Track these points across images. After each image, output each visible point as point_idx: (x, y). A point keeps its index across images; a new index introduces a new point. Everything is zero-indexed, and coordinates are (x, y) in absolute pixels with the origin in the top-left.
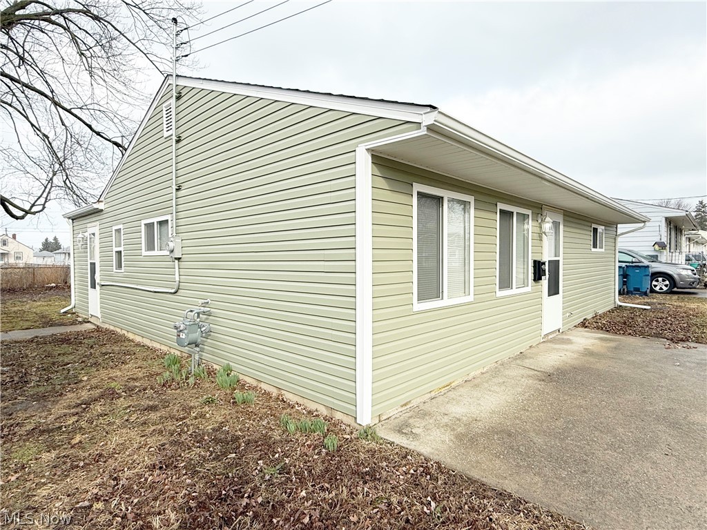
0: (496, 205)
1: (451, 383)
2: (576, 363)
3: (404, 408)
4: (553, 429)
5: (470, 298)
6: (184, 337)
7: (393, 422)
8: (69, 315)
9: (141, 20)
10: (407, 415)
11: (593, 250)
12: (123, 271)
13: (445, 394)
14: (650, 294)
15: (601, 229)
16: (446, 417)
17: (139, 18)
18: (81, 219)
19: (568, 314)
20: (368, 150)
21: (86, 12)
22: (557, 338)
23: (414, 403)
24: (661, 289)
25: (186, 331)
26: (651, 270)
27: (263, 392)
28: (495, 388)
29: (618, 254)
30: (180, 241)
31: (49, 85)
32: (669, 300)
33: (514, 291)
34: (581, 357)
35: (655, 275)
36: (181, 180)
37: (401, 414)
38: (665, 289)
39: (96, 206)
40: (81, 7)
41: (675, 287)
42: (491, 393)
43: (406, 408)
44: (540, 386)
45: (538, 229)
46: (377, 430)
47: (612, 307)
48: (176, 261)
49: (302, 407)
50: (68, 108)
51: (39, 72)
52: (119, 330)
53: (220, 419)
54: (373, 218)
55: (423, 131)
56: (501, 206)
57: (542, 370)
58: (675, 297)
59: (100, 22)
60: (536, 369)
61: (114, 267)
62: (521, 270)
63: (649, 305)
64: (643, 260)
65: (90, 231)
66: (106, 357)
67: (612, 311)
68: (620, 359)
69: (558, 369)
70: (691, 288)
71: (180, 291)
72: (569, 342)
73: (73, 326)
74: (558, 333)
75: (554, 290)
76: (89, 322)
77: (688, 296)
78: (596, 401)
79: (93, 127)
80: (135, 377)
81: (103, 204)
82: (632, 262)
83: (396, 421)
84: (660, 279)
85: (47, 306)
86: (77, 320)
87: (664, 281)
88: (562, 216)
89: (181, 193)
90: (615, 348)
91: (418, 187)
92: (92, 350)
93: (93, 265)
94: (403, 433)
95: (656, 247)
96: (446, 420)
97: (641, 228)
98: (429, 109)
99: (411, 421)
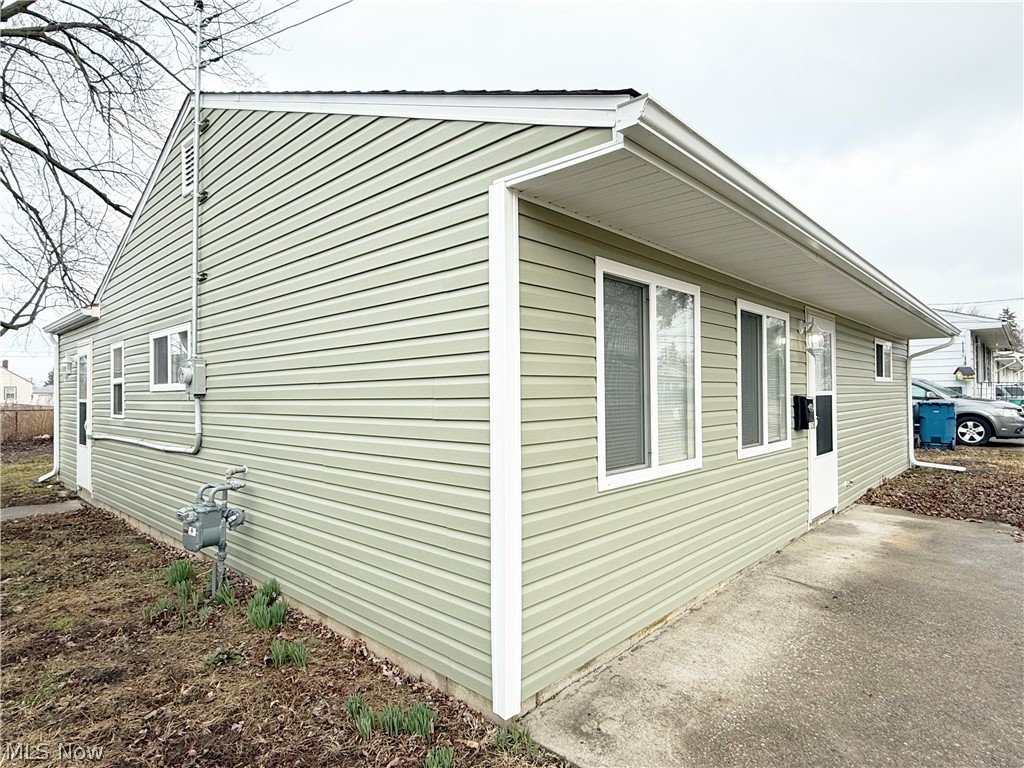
0: (736, 302)
1: (666, 617)
2: (873, 570)
3: (583, 674)
4: (870, 721)
5: (697, 463)
6: (194, 534)
7: (563, 706)
8: (50, 486)
9: (186, 42)
10: (590, 688)
11: (878, 379)
12: (122, 416)
13: (657, 638)
14: (957, 447)
15: (887, 346)
16: (662, 692)
17: (182, 38)
18: (69, 334)
19: (846, 483)
20: (511, 189)
21: (102, 28)
22: (830, 524)
23: (602, 662)
24: (972, 438)
25: (198, 524)
26: (957, 410)
27: (329, 636)
28: (744, 625)
29: (910, 386)
30: (203, 365)
31: (42, 135)
32: (988, 456)
33: (766, 448)
34: (881, 560)
35: (963, 418)
36: (207, 263)
37: (578, 684)
38: (978, 438)
39: (86, 312)
40: (96, 22)
41: (993, 435)
42: (740, 636)
43: (587, 672)
44: (823, 618)
45: (801, 345)
46: (532, 724)
47: (903, 469)
48: (197, 400)
49: (395, 670)
50: (71, 167)
51: (28, 115)
52: (117, 513)
53: (232, 702)
54: (521, 317)
55: (617, 143)
56: (743, 305)
57: (820, 585)
58: (996, 451)
59: (124, 43)
60: (809, 583)
61: (112, 410)
62: (775, 412)
63: (962, 465)
64: (943, 395)
65: (81, 352)
66: (75, 564)
67: (906, 475)
68: (946, 563)
69: (847, 584)
70: (1017, 438)
71: (203, 450)
72: (852, 530)
73: (49, 505)
74: (831, 515)
75: (825, 445)
76: (75, 498)
77: (1015, 449)
78: (931, 652)
79: (108, 197)
80: (106, 605)
81: (99, 308)
82: (928, 399)
83: (570, 703)
84: (970, 424)
85: (22, 471)
86: (57, 495)
87: (975, 426)
88: (833, 324)
89: (206, 286)
90: (933, 541)
91: (604, 266)
92: (57, 552)
93: (83, 406)
94: (582, 734)
95: (959, 374)
96: (662, 699)
97: (946, 346)
98: (627, 98)
99: (597, 703)
